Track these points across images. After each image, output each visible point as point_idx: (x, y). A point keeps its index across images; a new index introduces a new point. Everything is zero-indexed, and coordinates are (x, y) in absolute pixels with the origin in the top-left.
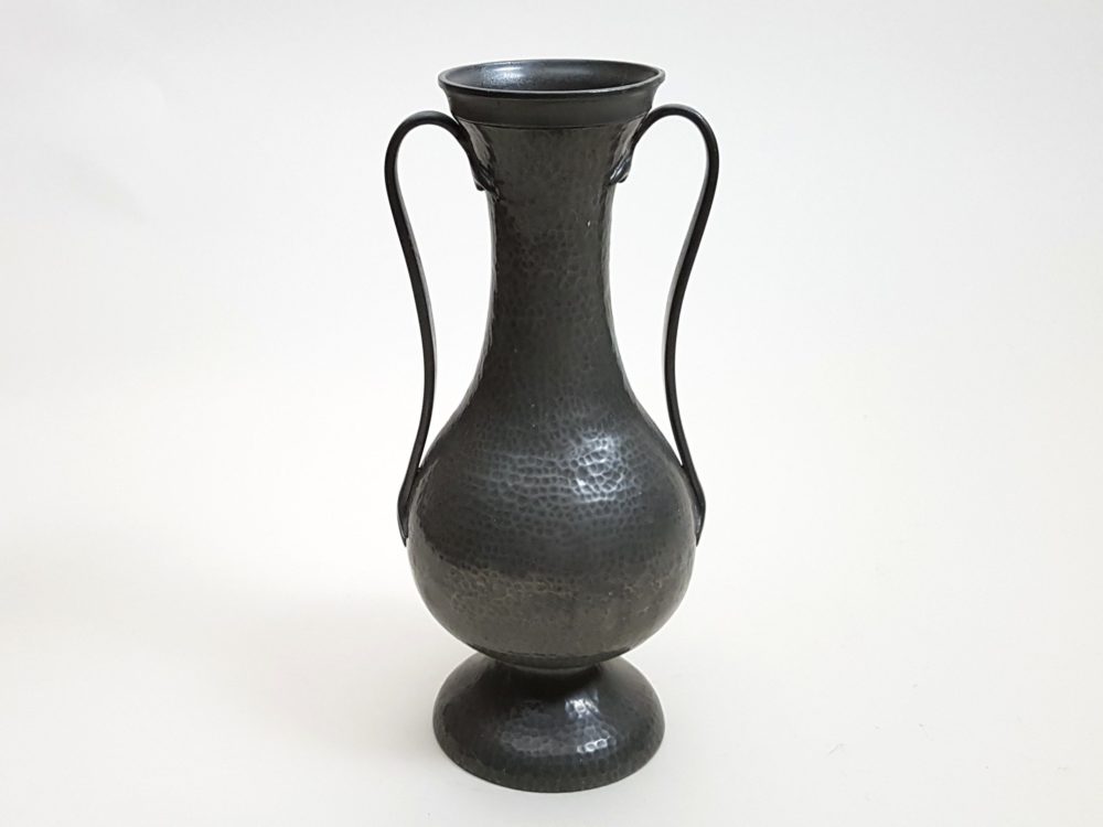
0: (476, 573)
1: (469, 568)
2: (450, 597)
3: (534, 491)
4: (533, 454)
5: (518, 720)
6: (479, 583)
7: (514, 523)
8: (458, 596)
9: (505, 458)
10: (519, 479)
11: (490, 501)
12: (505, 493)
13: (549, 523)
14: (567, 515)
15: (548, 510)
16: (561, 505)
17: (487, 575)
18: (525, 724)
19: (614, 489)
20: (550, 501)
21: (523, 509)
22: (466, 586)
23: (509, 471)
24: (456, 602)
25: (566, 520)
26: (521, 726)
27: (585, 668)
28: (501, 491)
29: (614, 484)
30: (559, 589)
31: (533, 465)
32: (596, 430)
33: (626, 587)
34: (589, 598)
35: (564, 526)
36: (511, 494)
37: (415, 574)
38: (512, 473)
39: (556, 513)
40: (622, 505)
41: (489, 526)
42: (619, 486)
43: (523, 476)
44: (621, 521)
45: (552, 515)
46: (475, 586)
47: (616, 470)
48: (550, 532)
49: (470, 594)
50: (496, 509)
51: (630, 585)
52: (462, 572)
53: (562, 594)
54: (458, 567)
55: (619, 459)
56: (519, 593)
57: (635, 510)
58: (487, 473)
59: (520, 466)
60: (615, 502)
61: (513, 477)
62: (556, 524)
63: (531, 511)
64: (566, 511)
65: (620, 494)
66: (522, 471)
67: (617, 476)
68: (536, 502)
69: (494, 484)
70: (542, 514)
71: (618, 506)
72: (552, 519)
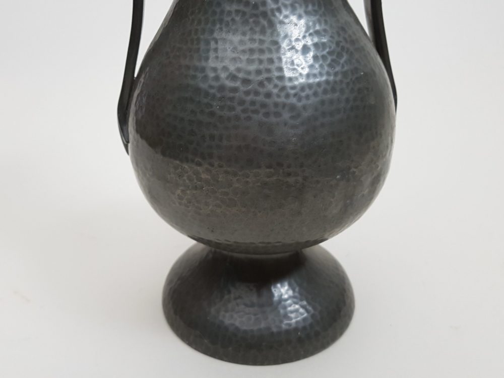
0: (200, 164)
1: (193, 161)
2: (174, 194)
3: (259, 72)
4: (255, 32)
5: (239, 301)
6: (204, 176)
7: (239, 109)
8: (183, 191)
9: (224, 40)
10: (241, 61)
11: (211, 87)
12: (227, 78)
13: (276, 105)
14: (295, 95)
15: (275, 91)
16: (288, 84)
17: (212, 166)
18: (246, 305)
19: (338, 69)
20: (276, 81)
21: (247, 93)
22: (190, 180)
23: (229, 54)
24: (180, 198)
25: (293, 100)
26: (242, 307)
27: (287, 254)
28: (223, 75)
29: (339, 64)
30: (289, 175)
31: (255, 45)
32: (316, 8)
33: (353, 170)
34: (318, 182)
35: (293, 108)
36: (233, 77)
37: (138, 176)
38: (234, 55)
39: (283, 94)
40: (348, 84)
41: (212, 114)
42: (343, 66)
43: (244, 57)
44: (347, 100)
45: (278, 96)
46: (200, 179)
47: (339, 49)
48: (278, 114)
49: (196, 188)
50: (219, 95)
51: (356, 168)
52: (186, 166)
53: (291, 180)
54: (181, 161)
55: (341, 39)
56: (247, 182)
57: (359, 89)
58: (207, 59)
59: (241, 48)
60: (341, 82)
61: (234, 60)
62: (284, 105)
63: (257, 93)
64: (292, 92)
65: (345, 74)
66: (244, 51)
67: (340, 55)
68: (261, 84)
69: (215, 70)
70: (268, 95)
71: (344, 86)
72: (279, 100)
